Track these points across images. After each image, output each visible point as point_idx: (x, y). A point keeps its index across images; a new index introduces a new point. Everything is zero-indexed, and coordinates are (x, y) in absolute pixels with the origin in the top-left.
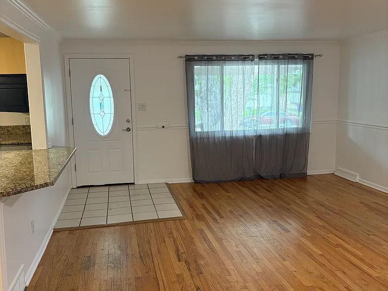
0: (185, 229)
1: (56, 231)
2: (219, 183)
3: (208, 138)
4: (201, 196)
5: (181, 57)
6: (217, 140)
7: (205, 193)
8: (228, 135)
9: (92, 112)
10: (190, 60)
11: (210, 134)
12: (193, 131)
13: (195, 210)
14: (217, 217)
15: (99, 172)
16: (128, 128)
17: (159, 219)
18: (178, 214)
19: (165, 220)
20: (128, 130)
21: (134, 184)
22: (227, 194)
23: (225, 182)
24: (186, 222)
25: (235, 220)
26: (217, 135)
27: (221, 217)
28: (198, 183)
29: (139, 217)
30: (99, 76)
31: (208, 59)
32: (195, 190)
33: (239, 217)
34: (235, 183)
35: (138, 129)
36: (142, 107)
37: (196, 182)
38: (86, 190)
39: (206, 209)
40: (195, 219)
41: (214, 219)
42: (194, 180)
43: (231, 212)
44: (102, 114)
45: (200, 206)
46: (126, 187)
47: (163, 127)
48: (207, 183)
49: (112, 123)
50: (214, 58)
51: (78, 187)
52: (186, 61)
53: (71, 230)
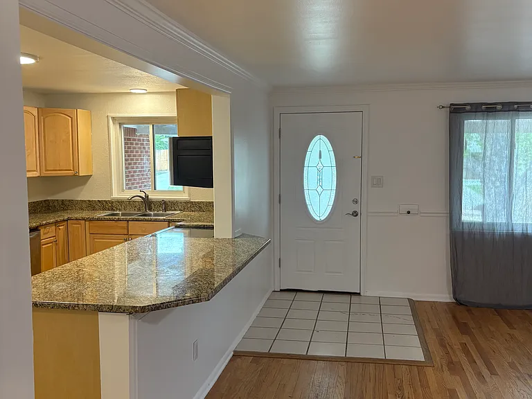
0: (425, 385)
1: (237, 355)
2: (499, 310)
3: (482, 234)
4: (463, 328)
5: (443, 107)
6: (497, 237)
7: (472, 324)
8: (518, 230)
9: (305, 187)
10: (458, 112)
11: (485, 227)
12: (458, 221)
13: (448, 353)
14: (485, 372)
15: (311, 271)
16: (355, 212)
17: (386, 360)
18: (418, 355)
19: (395, 363)
20: (355, 214)
21: (359, 294)
22: (511, 332)
23: (511, 308)
24: (429, 371)
25: (518, 382)
26: (498, 230)
27: (493, 372)
28: (461, 304)
29: (356, 352)
30: (318, 137)
31: (488, 110)
32: (454, 317)
33: (527, 377)
34: (527, 312)
35: (369, 214)
36: (378, 182)
37: (459, 302)
38: (292, 295)
39: (467, 353)
40: (445, 368)
41: (480, 375)
42: (456, 299)
43: (512, 365)
44: (320, 189)
45: (457, 347)
46: (347, 298)
47: (409, 212)
48: (478, 306)
49: (332, 203)
50: (499, 107)
51: (281, 290)
52: (450, 112)
53: (257, 356)
